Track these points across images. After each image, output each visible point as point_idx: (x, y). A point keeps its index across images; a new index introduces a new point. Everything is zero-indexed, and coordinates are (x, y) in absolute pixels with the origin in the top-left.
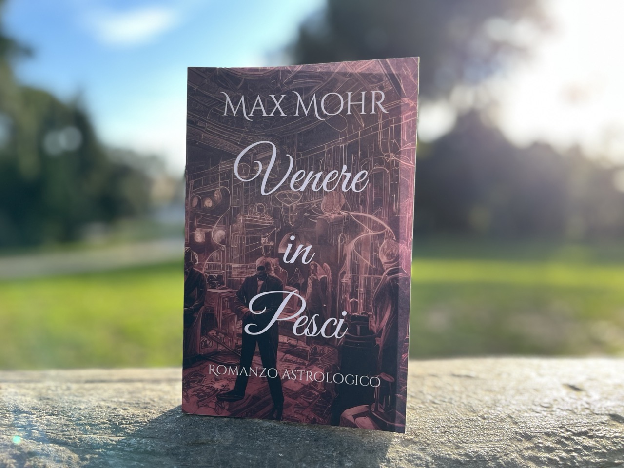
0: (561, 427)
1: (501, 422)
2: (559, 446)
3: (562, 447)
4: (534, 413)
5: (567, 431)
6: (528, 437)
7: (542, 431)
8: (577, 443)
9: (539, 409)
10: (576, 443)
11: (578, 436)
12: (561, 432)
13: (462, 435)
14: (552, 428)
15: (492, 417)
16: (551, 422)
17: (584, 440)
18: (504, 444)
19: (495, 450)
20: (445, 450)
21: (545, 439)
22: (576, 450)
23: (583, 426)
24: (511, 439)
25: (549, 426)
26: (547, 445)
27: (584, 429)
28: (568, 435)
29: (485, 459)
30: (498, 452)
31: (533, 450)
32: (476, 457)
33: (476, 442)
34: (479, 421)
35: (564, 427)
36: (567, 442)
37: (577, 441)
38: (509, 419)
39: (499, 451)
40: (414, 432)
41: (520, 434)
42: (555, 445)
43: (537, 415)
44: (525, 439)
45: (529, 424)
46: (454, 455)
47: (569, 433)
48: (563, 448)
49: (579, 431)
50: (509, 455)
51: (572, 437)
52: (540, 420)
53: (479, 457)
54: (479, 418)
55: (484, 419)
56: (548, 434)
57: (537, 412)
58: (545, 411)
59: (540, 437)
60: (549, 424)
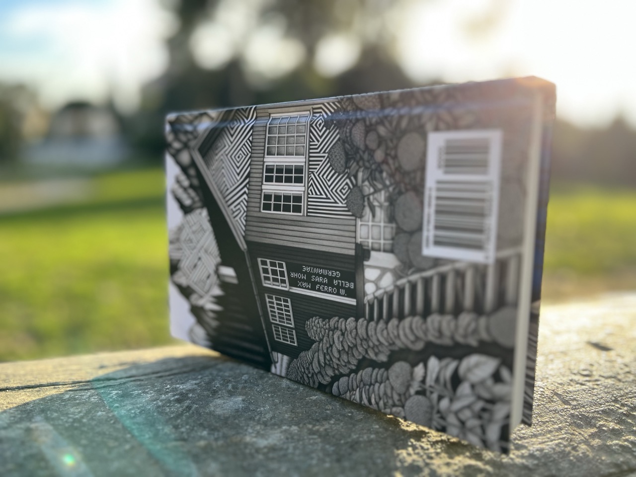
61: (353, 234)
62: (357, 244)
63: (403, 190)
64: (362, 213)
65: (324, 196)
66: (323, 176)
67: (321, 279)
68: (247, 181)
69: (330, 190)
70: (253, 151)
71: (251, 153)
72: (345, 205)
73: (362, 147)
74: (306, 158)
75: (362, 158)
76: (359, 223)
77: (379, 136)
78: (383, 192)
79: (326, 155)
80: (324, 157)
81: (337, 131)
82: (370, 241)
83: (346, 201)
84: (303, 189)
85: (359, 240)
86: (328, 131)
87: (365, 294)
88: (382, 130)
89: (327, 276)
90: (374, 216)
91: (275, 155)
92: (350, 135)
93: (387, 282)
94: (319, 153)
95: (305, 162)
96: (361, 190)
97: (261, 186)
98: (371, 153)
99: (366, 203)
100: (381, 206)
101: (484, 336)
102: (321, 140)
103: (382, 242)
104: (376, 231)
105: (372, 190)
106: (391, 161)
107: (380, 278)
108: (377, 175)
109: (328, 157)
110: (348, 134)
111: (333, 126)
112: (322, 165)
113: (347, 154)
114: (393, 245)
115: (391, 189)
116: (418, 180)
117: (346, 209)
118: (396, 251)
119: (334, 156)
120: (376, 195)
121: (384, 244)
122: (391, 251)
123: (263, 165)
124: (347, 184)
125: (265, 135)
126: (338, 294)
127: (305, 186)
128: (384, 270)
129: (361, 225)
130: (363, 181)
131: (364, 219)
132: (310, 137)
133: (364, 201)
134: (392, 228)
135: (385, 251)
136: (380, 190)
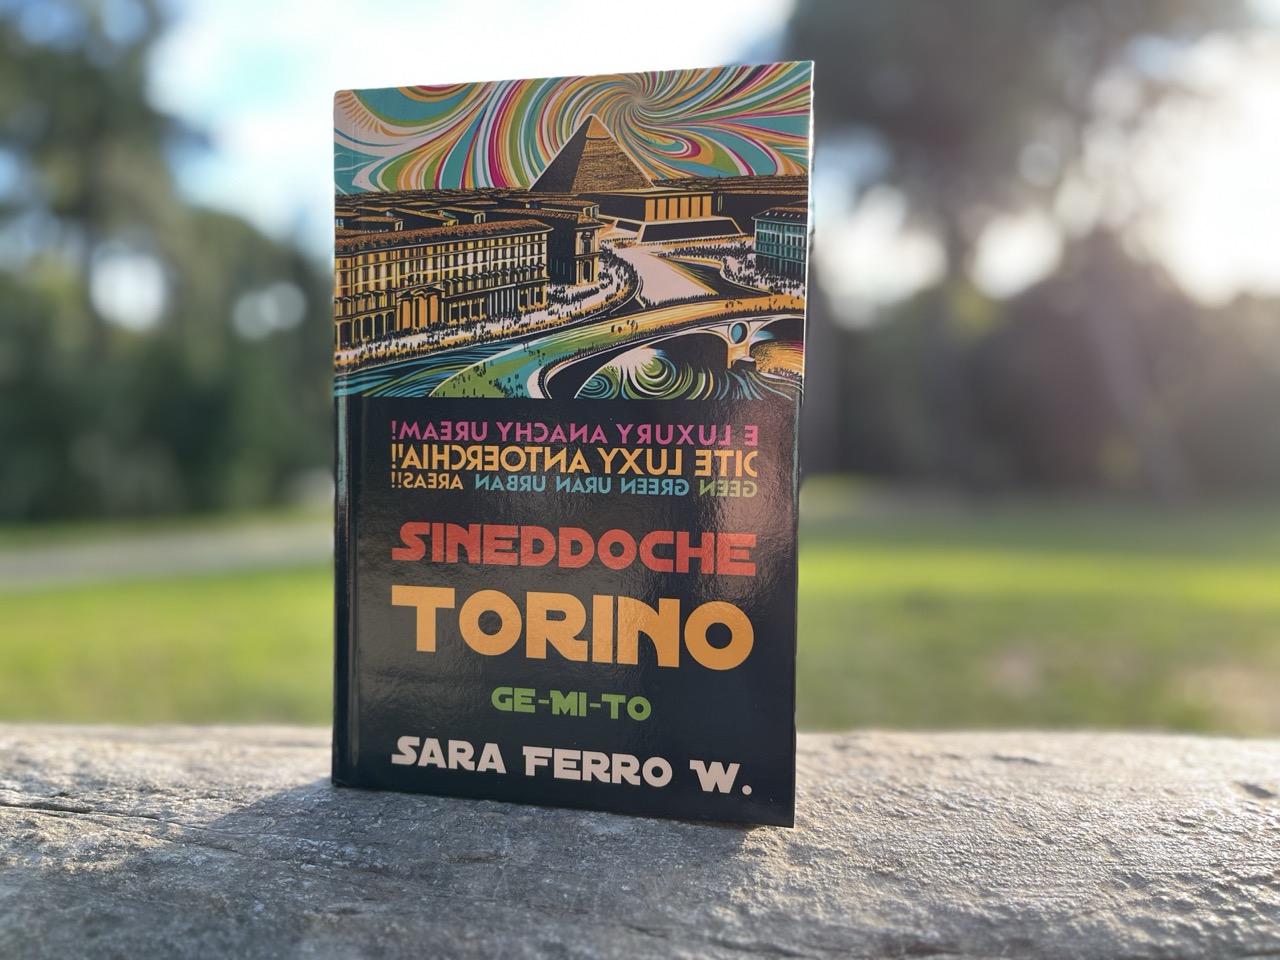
0: (1213, 865)
1: (1085, 850)
2: (1203, 901)
3: (1212, 903)
4: (1161, 836)
5: (1227, 873)
6: (1139, 882)
7: (1172, 871)
8: (1245, 896)
9: (1172, 828)
10: (1243, 898)
11: (1250, 884)
12: (1214, 875)
13: (998, 871)
14: (1194, 867)
15: (1067, 840)
16: (1194, 855)
17: (1262, 893)
18: (1085, 892)
19: (1065, 902)
20: (959, 898)
21: (1177, 887)
22: (1241, 912)
23: (1264, 865)
24: (1103, 884)
25: (1189, 861)
26: (1178, 899)
27: (1265, 872)
28: (1228, 882)
29: (1041, 918)
30: (1071, 907)
31: (1148, 906)
32: (1022, 913)
33: (1026, 886)
34: (1039, 846)
35: (1221, 865)
36: (1223, 895)
37: (1245, 893)
38: (1103, 846)
39: (1074, 904)
40: (897, 860)
41: (1125, 874)
42: (1196, 898)
43: (1166, 840)
44: (1132, 885)
45: (1145, 855)
46: (976, 906)
47: (1229, 878)
48: (1213, 907)
49: (1253, 874)
50: (1094, 915)
51: (1236, 885)
52: (1169, 850)
53: (1030, 915)
54: (1038, 840)
55: (1049, 842)
56: (1183, 878)
57: (1166, 835)
58: (1184, 833)
59: (1166, 882)
60: (1190, 858)
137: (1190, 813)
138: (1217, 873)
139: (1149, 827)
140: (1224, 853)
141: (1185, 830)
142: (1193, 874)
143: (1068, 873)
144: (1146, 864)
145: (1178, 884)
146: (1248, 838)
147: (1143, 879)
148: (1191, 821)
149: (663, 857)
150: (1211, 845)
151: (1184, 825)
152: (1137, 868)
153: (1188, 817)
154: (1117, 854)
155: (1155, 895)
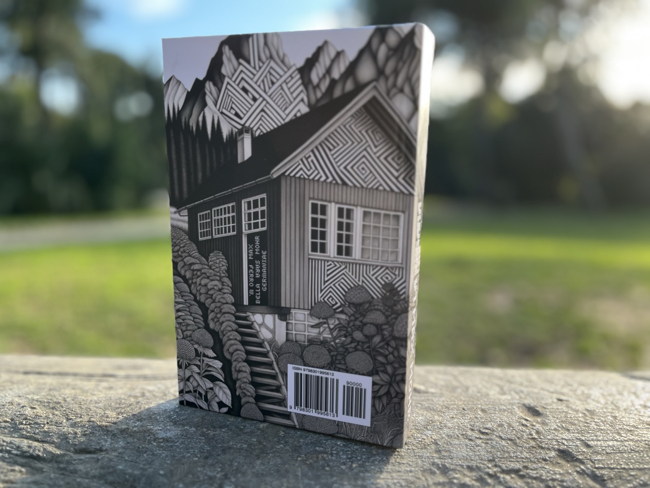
56: (470, 468)
57: (470, 440)
58: (481, 439)
59: (459, 471)
60: (478, 455)
61: (297, 307)
62: (290, 309)
63: (332, 354)
64: (314, 316)
65: (326, 279)
66: (343, 278)
67: (258, 271)
68: (339, 181)
69: (332, 285)
70: (368, 191)
71: (366, 188)
72: (319, 300)
73: (365, 320)
74: (359, 260)
75: (356, 319)
76: (307, 313)
77: (373, 336)
78: (330, 336)
79: (360, 283)
80: (359, 281)
81: (380, 296)
82: (293, 322)
83: (323, 301)
84: (332, 255)
85: (293, 311)
86: (380, 286)
87: (254, 313)
88: (377, 339)
89: (261, 278)
90: (312, 327)
91: (364, 221)
92: (376, 310)
93: (265, 334)
94: (363, 276)
95: (355, 259)
96: (332, 316)
97: (334, 201)
98: (360, 328)
99: (321, 320)
100: (320, 333)
101: (243, 400)
102: (373, 278)
103: (294, 332)
104: (301, 327)
105: (332, 326)
106: (353, 345)
107: (267, 328)
108: (343, 333)
109: (359, 285)
110: (376, 307)
111: (385, 292)
112: (352, 278)
113: (360, 305)
114: (293, 341)
115: (333, 343)
116: (339, 366)
117: (316, 301)
118: (288, 343)
119: (359, 291)
120: (328, 330)
121: (292, 334)
122: (287, 340)
123: (354, 205)
124: (336, 303)
125: (383, 209)
126: (250, 288)
127: (334, 257)
128: (273, 332)
129: (305, 314)
130: (338, 319)
131: (309, 316)
132: (377, 266)
133: (323, 319)
134: (305, 342)
135: (287, 334)
136: (331, 334)
137: (489, 425)
138: (490, 466)
139: (463, 435)
140: (499, 453)
141: (482, 437)
142: (477, 466)
143: (407, 463)
144: (452, 459)
145: (466, 472)
146: (515, 444)
147: (447, 468)
148: (487, 431)
149: (188, 453)
150: (493, 447)
151: (483, 433)
152: (446, 461)
153: (487, 428)
154: (438, 451)
155: (450, 479)
